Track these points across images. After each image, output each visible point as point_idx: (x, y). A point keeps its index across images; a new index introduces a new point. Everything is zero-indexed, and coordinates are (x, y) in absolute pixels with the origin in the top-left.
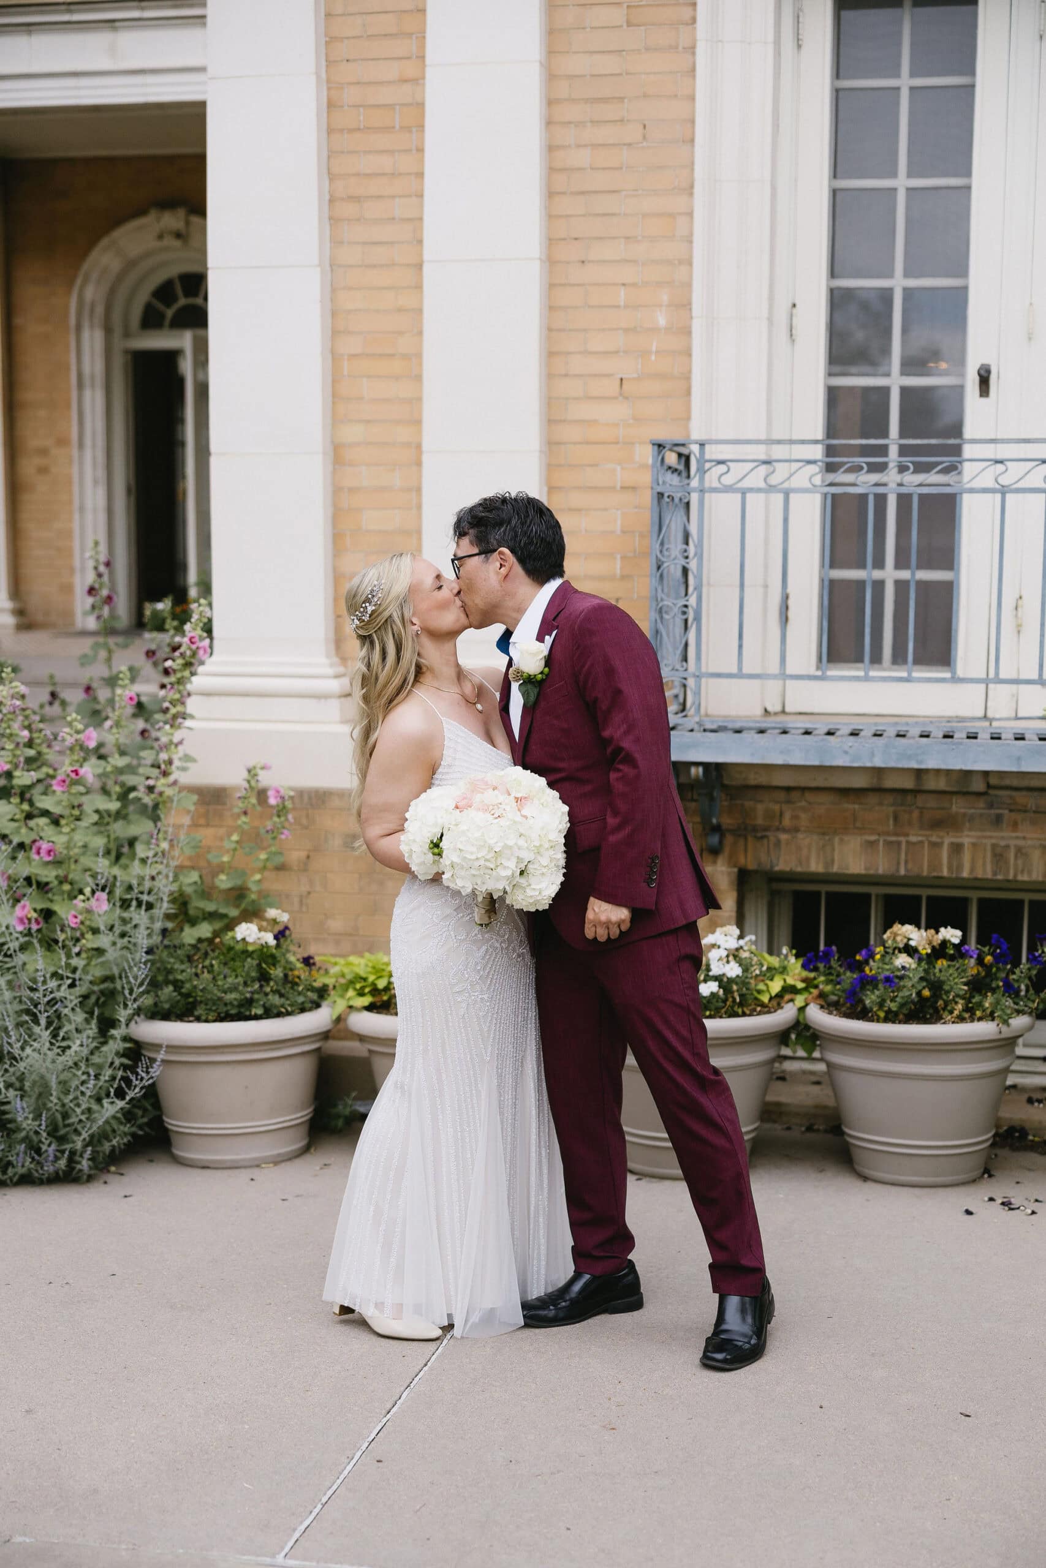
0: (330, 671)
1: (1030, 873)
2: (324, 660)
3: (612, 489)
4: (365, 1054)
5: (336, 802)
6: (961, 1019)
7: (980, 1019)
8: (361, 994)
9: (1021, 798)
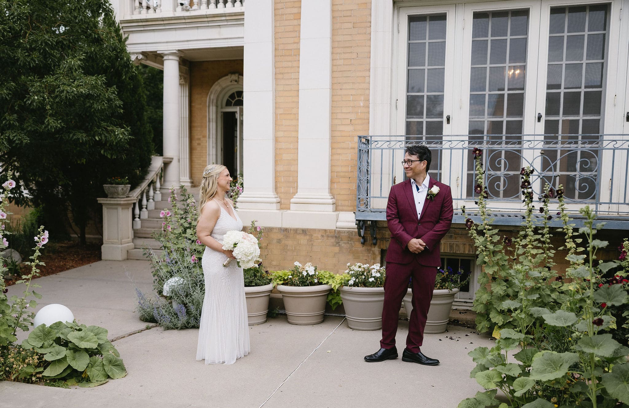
0: (276, 196)
1: (460, 252)
2: (273, 193)
3: (348, 148)
4: (282, 297)
5: (275, 231)
6: (439, 289)
7: (444, 289)
8: (281, 281)
9: (457, 231)
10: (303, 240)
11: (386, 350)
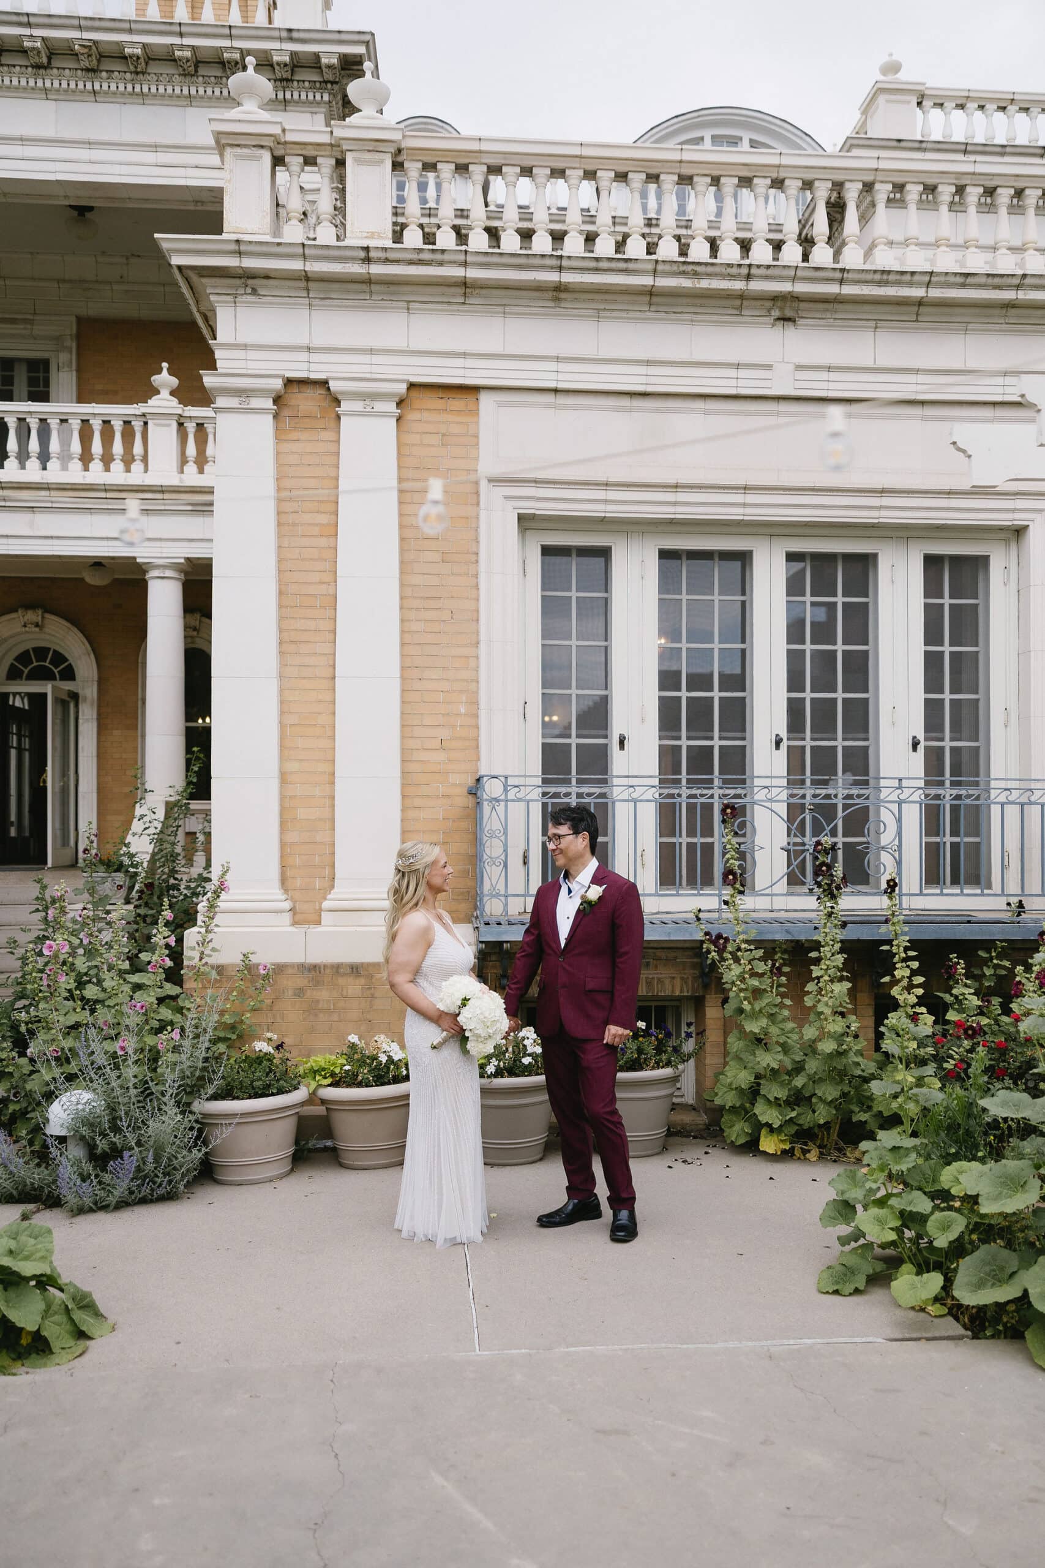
0: (284, 897)
1: (665, 992)
2: (277, 891)
3: (437, 797)
4: (325, 1113)
5: (290, 971)
6: (653, 1068)
7: (663, 1067)
8: (325, 1078)
9: (659, 953)
10: (353, 987)
11: (580, 1201)
